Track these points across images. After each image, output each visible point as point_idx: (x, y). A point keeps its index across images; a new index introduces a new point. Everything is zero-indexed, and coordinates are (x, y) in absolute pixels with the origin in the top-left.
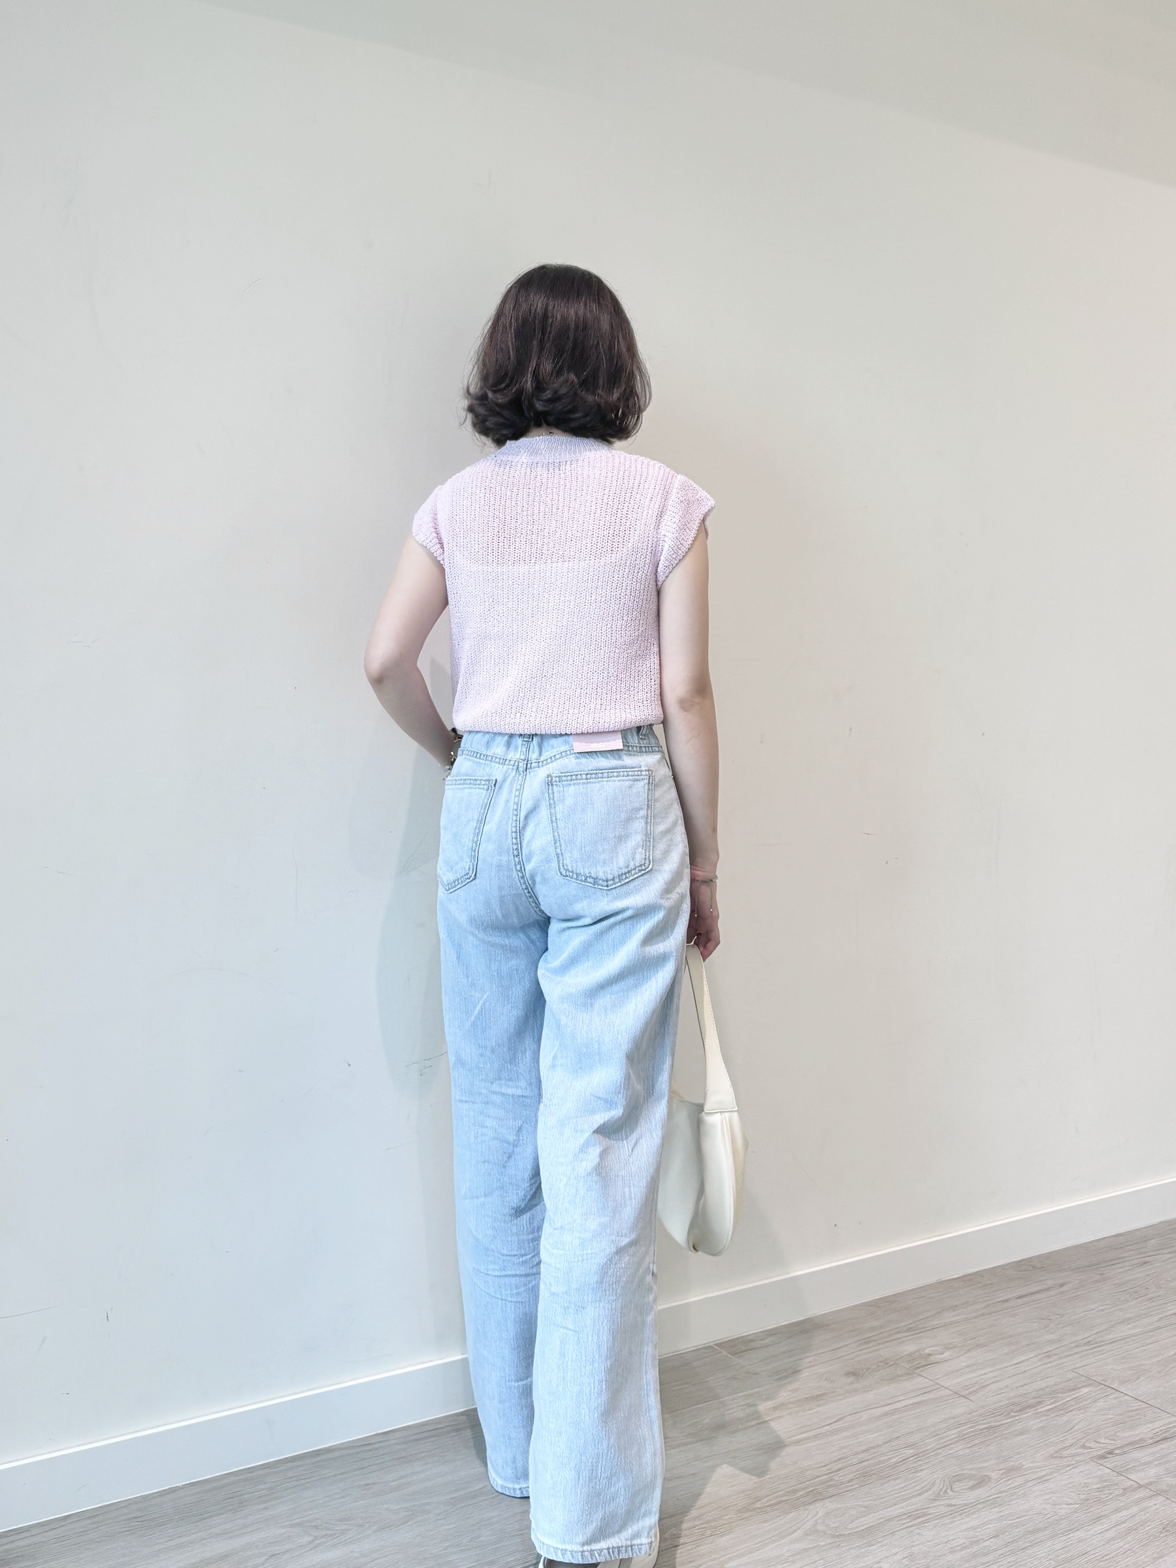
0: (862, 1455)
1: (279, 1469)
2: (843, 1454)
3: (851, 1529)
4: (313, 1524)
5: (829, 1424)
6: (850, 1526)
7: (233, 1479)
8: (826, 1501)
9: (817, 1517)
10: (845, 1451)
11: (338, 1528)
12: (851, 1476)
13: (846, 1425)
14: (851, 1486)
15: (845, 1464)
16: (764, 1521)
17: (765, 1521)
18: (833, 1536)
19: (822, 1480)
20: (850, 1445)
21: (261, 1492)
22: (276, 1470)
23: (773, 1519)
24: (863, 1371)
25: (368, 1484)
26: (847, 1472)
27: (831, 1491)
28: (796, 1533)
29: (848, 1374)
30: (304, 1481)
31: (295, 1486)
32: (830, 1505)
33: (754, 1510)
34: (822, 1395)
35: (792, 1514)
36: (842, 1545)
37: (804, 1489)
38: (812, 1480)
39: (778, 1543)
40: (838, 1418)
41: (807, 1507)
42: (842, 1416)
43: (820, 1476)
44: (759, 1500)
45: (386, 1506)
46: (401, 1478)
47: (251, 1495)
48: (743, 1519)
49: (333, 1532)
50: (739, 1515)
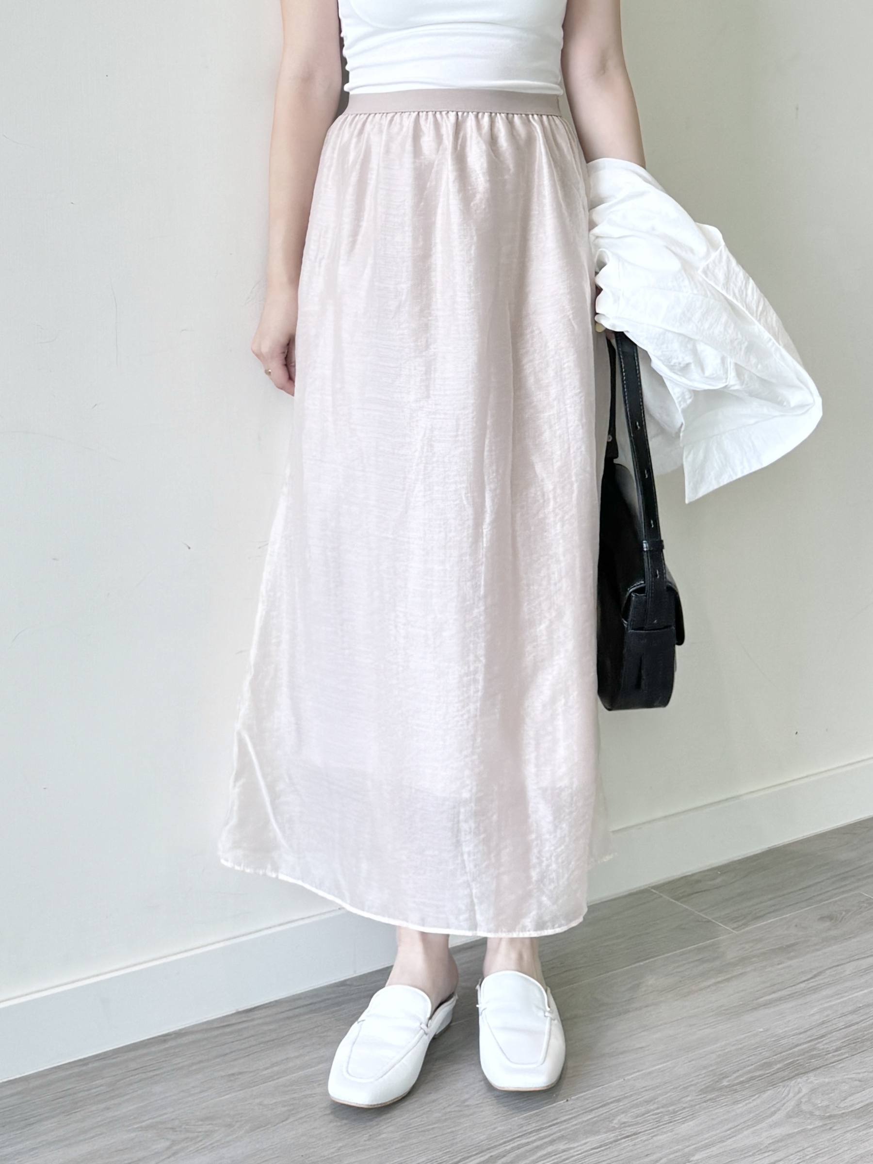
0: (850, 1018)
1: (119, 1059)
2: (828, 1015)
3: (844, 1108)
4: (170, 1126)
5: (804, 981)
6: (842, 1105)
7: (63, 1074)
8: (811, 1074)
9: (801, 1095)
10: (829, 1012)
11: (200, 1130)
12: (838, 1043)
13: (826, 980)
14: (838, 1055)
15: (830, 1029)
16: (734, 1102)
17: (736, 1102)
18: (822, 1118)
19: (802, 1049)
20: (834, 1005)
21: (99, 1089)
22: (114, 1060)
23: (745, 1100)
24: (841, 914)
25: (233, 1074)
26: (833, 1039)
27: (815, 1063)
28: (776, 1115)
29: (822, 919)
30: (152, 1074)
31: (140, 1081)
32: (814, 1079)
33: (721, 1089)
34: (793, 945)
35: (769, 1092)
36: (835, 1128)
37: (780, 1062)
38: (790, 1049)
39: (755, 1128)
40: (815, 972)
41: (786, 1083)
42: (819, 970)
43: (800, 1045)
44: (728, 1077)
45: (258, 1101)
46: (274, 1065)
47: (86, 1093)
48: (708, 1100)
49: (196, 1134)
50: (702, 1096)
